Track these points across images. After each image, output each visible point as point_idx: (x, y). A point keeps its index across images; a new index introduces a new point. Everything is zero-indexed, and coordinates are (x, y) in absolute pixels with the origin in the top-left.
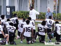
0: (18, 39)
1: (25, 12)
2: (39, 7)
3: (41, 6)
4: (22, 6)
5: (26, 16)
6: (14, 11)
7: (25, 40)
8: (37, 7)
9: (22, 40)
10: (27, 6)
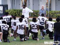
0: (12, 36)
1: (18, 10)
2: (31, 5)
3: (33, 4)
4: (14, 4)
5: (19, 14)
6: (7, 9)
7: (18, 38)
8: (29, 5)
9: (15, 38)
10: (20, 4)
